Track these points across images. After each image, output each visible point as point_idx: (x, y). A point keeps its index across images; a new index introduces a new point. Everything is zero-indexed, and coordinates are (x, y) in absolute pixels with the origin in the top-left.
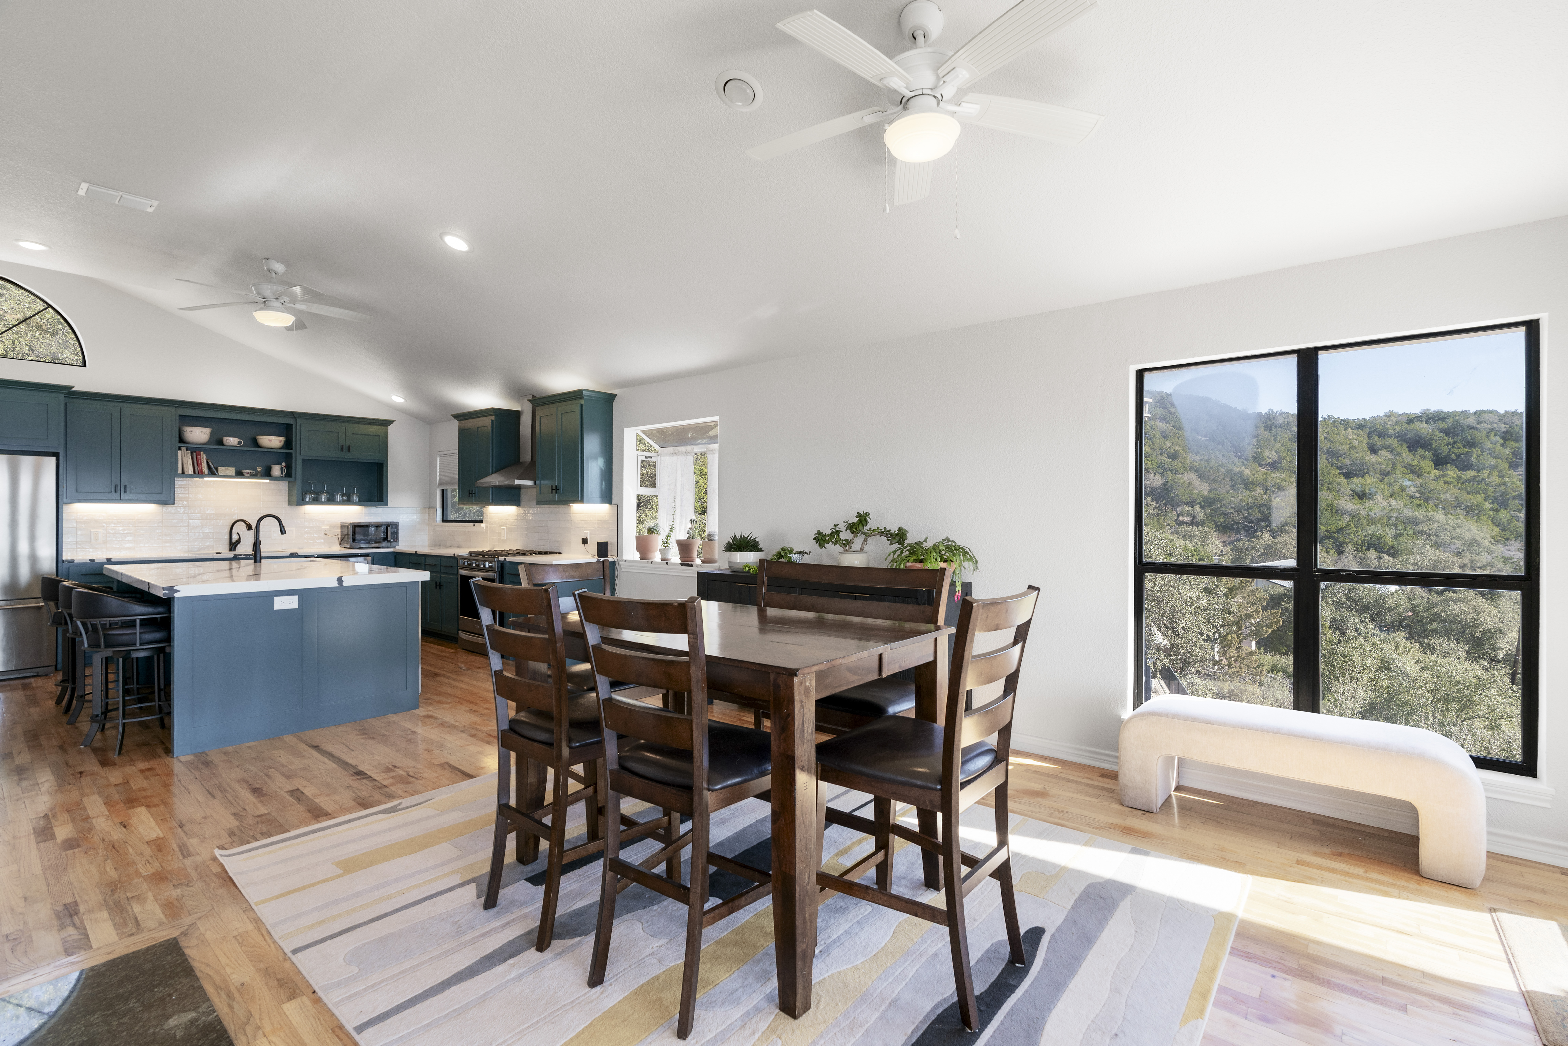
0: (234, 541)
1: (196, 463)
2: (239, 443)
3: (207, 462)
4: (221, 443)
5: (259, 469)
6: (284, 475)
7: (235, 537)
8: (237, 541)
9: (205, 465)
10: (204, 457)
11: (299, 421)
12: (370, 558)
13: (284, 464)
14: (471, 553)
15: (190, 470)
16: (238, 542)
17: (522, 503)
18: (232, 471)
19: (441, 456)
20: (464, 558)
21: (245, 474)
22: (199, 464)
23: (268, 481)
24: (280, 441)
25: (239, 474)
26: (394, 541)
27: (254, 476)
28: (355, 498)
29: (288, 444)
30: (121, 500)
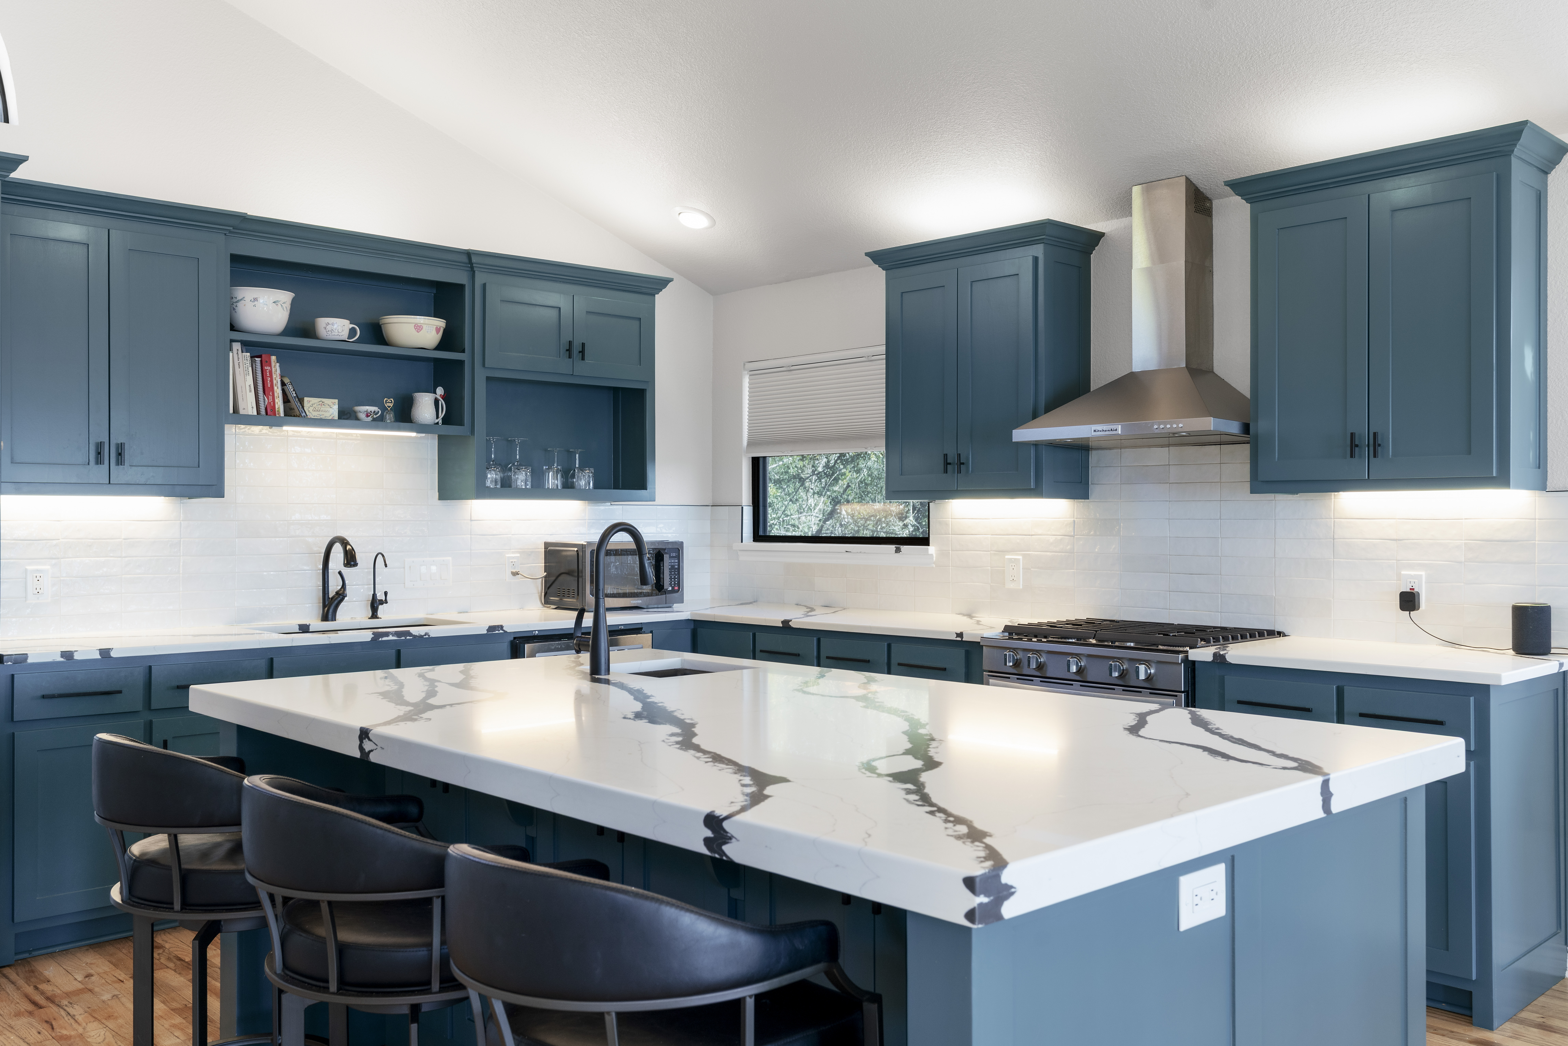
0: (331, 594)
1: (263, 387)
2: (352, 332)
3: (283, 384)
4: (309, 332)
5: (389, 403)
6: (440, 420)
7: (334, 586)
8: (337, 593)
9: (278, 391)
10: (276, 369)
11: (480, 278)
12: (647, 638)
13: (440, 391)
14: (1010, 630)
15: (248, 405)
16: (341, 595)
17: (1094, 490)
18: (331, 408)
19: (753, 372)
20: (995, 645)
21: (362, 416)
22: (267, 390)
23: (414, 434)
24: (438, 330)
25: (347, 416)
26: (673, 591)
27: (378, 421)
28: (584, 480)
29: (448, 340)
30: (110, 486)
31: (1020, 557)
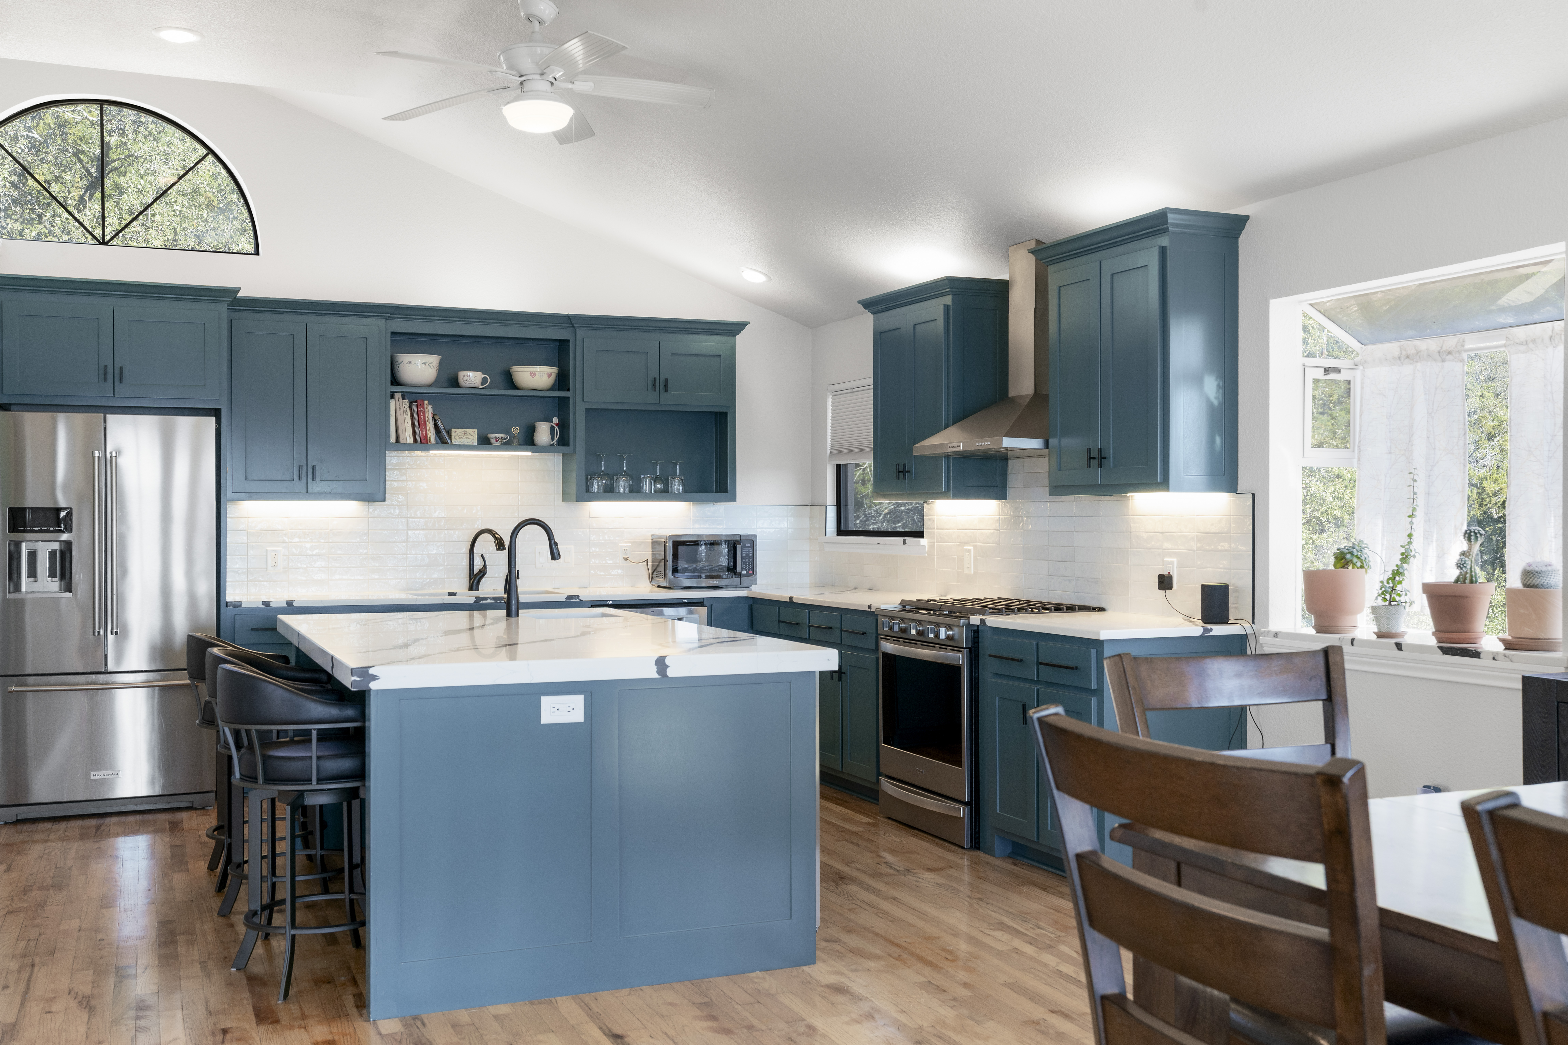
0: (476, 571)
1: (417, 423)
2: (484, 381)
3: (435, 420)
4: (455, 382)
5: (516, 431)
6: (555, 442)
7: (478, 564)
8: (480, 571)
9: (430, 425)
10: (429, 410)
11: (580, 334)
12: (703, 611)
13: (555, 420)
15: (407, 437)
16: (483, 572)
17: (1010, 492)
18: (470, 436)
19: (836, 393)
20: (890, 616)
21: (493, 441)
22: (422, 425)
23: (530, 454)
24: (549, 375)
25: (484, 442)
26: (748, 575)
27: (507, 445)
28: (677, 486)
29: (562, 381)
30: (307, 494)
31: (971, 548)
